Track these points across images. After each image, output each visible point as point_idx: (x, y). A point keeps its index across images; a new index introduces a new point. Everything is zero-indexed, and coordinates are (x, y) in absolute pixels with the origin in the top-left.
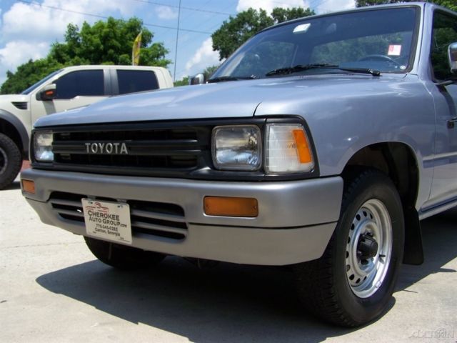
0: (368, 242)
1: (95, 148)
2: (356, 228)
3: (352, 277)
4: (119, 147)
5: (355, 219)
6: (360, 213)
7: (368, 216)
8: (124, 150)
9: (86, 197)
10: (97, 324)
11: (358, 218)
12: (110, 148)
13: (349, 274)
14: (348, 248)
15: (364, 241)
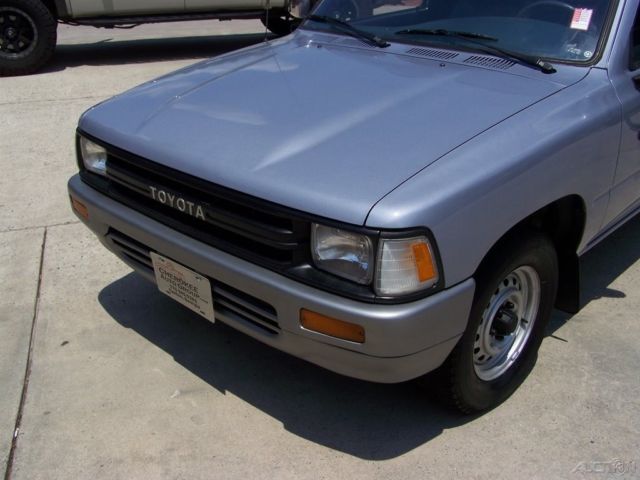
0: (505, 318)
1: (163, 196)
2: (499, 295)
3: (477, 350)
4: (194, 209)
5: (502, 284)
6: (510, 277)
7: (517, 286)
8: (200, 213)
9: (155, 252)
10: (177, 392)
11: (506, 283)
12: (183, 204)
13: (476, 345)
14: (485, 316)
15: (501, 316)
